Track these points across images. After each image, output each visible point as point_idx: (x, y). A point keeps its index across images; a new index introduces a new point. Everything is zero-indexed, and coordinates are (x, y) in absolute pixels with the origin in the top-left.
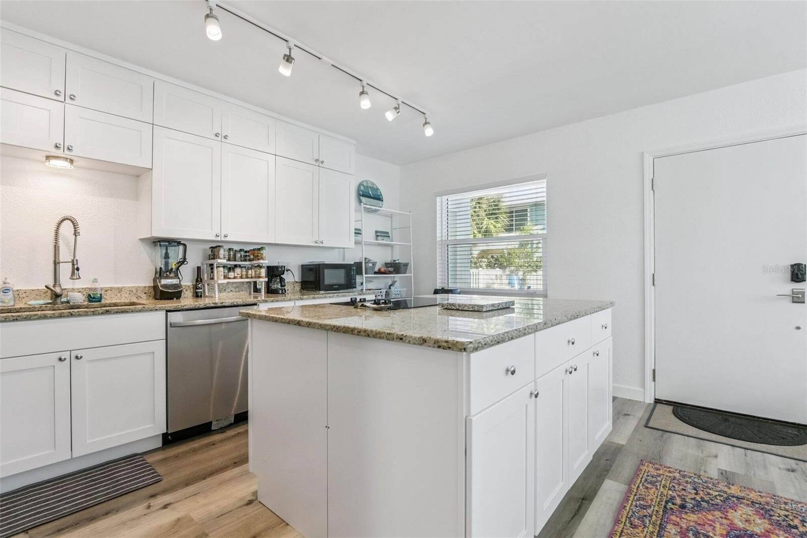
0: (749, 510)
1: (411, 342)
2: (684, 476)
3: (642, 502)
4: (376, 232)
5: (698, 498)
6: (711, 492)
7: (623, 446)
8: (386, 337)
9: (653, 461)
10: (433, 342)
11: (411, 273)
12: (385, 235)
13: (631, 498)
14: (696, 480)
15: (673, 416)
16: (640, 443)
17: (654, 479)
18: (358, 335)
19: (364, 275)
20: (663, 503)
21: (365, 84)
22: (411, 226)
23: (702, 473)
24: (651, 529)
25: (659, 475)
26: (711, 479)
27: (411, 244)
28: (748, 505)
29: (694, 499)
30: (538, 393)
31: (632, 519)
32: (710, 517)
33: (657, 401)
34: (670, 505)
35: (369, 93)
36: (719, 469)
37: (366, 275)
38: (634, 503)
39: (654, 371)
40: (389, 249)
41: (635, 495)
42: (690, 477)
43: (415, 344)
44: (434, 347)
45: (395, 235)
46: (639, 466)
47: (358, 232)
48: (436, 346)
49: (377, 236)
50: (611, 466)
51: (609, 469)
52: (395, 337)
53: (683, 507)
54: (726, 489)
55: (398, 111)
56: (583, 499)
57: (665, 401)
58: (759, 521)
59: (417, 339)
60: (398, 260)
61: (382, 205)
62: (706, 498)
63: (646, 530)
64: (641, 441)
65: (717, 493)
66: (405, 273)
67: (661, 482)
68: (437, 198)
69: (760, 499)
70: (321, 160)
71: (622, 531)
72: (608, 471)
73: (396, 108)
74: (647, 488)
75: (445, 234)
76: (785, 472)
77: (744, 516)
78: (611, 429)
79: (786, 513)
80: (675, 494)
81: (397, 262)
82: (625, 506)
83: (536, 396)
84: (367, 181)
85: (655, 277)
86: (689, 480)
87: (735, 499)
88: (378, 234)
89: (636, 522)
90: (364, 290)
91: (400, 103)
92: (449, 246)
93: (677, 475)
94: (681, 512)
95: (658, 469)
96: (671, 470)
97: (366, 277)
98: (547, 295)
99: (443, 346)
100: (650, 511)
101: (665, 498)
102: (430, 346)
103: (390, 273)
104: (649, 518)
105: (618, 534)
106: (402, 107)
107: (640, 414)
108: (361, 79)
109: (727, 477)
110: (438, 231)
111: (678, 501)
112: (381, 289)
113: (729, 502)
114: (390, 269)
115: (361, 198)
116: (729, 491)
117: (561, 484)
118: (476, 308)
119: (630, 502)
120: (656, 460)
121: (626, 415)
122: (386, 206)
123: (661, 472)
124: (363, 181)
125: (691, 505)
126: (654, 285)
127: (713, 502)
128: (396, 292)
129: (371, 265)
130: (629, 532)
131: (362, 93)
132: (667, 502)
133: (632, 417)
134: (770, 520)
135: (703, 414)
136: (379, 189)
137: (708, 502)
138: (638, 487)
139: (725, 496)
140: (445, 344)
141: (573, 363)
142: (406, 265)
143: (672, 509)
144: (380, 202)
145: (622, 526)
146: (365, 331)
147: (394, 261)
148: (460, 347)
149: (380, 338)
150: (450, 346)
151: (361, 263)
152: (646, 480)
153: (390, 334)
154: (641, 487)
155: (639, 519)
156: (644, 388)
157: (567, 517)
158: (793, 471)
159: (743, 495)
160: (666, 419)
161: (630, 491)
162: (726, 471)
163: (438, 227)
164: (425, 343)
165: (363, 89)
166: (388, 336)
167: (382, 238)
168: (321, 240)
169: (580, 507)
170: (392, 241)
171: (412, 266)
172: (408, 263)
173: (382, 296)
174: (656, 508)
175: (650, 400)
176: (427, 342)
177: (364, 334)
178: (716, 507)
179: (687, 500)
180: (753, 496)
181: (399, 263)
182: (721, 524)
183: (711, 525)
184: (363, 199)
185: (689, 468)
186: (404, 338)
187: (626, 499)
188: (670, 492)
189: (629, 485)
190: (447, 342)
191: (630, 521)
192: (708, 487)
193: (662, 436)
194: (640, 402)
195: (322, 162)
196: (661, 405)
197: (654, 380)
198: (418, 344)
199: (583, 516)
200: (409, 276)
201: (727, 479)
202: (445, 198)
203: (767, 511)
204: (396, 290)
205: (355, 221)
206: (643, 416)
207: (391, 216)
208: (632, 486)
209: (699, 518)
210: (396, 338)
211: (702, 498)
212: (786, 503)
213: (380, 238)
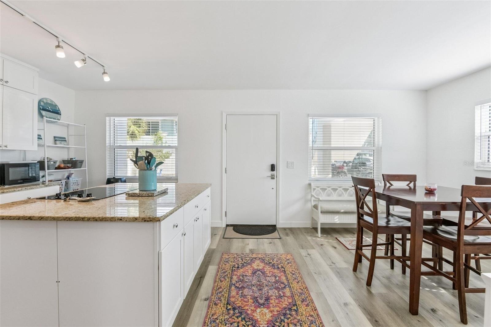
0: (258, 261)
1: (128, 220)
2: (238, 255)
3: (224, 271)
4: (55, 137)
5: (243, 262)
6: (247, 259)
7: (215, 249)
8: (110, 220)
9: (227, 252)
10: (141, 219)
11: (86, 167)
12: (63, 139)
13: (220, 271)
14: (242, 256)
15: (233, 231)
16: (221, 246)
17: (228, 260)
18: (88, 221)
19: (47, 171)
20: (231, 268)
21: (60, 40)
22: (85, 134)
23: (244, 252)
24: (228, 280)
25: (229, 258)
26: (247, 254)
27: (86, 147)
28: (258, 260)
29: (241, 263)
30: (185, 233)
31: (221, 279)
32: (247, 268)
33: (227, 226)
34: (234, 268)
35: (63, 48)
36: (249, 249)
37: (48, 171)
38: (221, 272)
39: (226, 212)
40: (66, 150)
41: (221, 269)
42: (240, 255)
43: (130, 221)
44: (142, 221)
45: (72, 141)
46: (222, 256)
47: (39, 138)
48: (143, 221)
49: (56, 140)
50: (211, 260)
51: (210, 261)
52: (116, 219)
53: (238, 267)
54: (251, 256)
55: (85, 62)
56: (201, 278)
57: (230, 225)
58: (261, 264)
59: (132, 219)
60: (75, 158)
61: (60, 117)
62: (245, 262)
63: (226, 281)
64: (222, 245)
65: (249, 259)
66: (80, 168)
67: (230, 260)
68: (107, 117)
69: (262, 257)
70: (5, 80)
71: (217, 285)
72: (210, 262)
73: (84, 60)
74: (225, 264)
75: (112, 142)
76: (269, 244)
77: (257, 264)
78: (210, 243)
79: (268, 259)
80: (235, 264)
81: (74, 160)
82: (218, 275)
83: (185, 235)
84: (46, 99)
85: (227, 169)
86: (240, 256)
87: (254, 259)
88: (56, 139)
89: (222, 279)
90: (47, 181)
91: (87, 57)
92: (115, 150)
93: (236, 256)
94: (237, 270)
95: (229, 255)
96: (233, 254)
97: (48, 172)
98: (177, 179)
99: (148, 220)
100: (227, 273)
101: (232, 266)
102: (139, 221)
103: (69, 168)
104: (227, 276)
105: (216, 286)
106: (88, 60)
107: (221, 233)
108: (57, 36)
109: (252, 251)
110: (107, 139)
111: (236, 266)
112: (61, 180)
113: (253, 260)
114: (68, 165)
115: (42, 111)
116: (253, 257)
117: (193, 273)
118: (150, 195)
119: (219, 272)
120: (228, 252)
121: (215, 235)
122: (64, 119)
123: (230, 256)
124: (43, 99)
125: (241, 266)
126: (226, 173)
127: (248, 262)
128: (74, 182)
129: (52, 163)
130: (220, 284)
131: (58, 46)
132: (232, 268)
133: (217, 235)
134: (264, 263)
135: (243, 227)
136: (57, 106)
137: (246, 263)
138: (222, 265)
139: (251, 259)
140: (148, 219)
141: (196, 216)
142: (82, 162)
143: (234, 270)
144: (59, 116)
145: (217, 283)
146: (94, 218)
147: (71, 159)
148: (157, 220)
149: (105, 221)
150: (151, 220)
151: (44, 162)
152: (225, 261)
153: (113, 218)
154: (223, 265)
155: (223, 278)
156: (222, 221)
157: (195, 287)
158: (271, 243)
159: (256, 256)
160: (231, 232)
161: (219, 268)
162: (251, 249)
163: (107, 137)
164: (137, 220)
165: (59, 44)
166: (111, 219)
167: (60, 142)
168: (5, 145)
169: (200, 281)
170: (69, 145)
171: (86, 163)
172: (83, 161)
173: (62, 185)
174: (229, 271)
175: (224, 226)
176: (138, 219)
177: (93, 220)
178: (249, 264)
179: (239, 264)
180: (260, 256)
181: (75, 161)
182: (250, 270)
183: (247, 271)
184: (44, 113)
185: (239, 252)
186: (123, 219)
187: (218, 272)
188: (234, 263)
189: (219, 265)
190: (149, 218)
191: (220, 280)
192: (246, 257)
193: (229, 241)
194: (220, 227)
195: (7, 82)
196: (229, 227)
197: (226, 216)
198: (132, 221)
199: (201, 285)
200: (85, 169)
201: (252, 252)
202: (112, 118)
203: (263, 260)
204: (74, 180)
205: (38, 130)
206: (222, 234)
207: (68, 126)
208: (220, 265)
209: (243, 270)
210: (118, 220)
211: (244, 262)
212: (269, 255)
213: (58, 142)
